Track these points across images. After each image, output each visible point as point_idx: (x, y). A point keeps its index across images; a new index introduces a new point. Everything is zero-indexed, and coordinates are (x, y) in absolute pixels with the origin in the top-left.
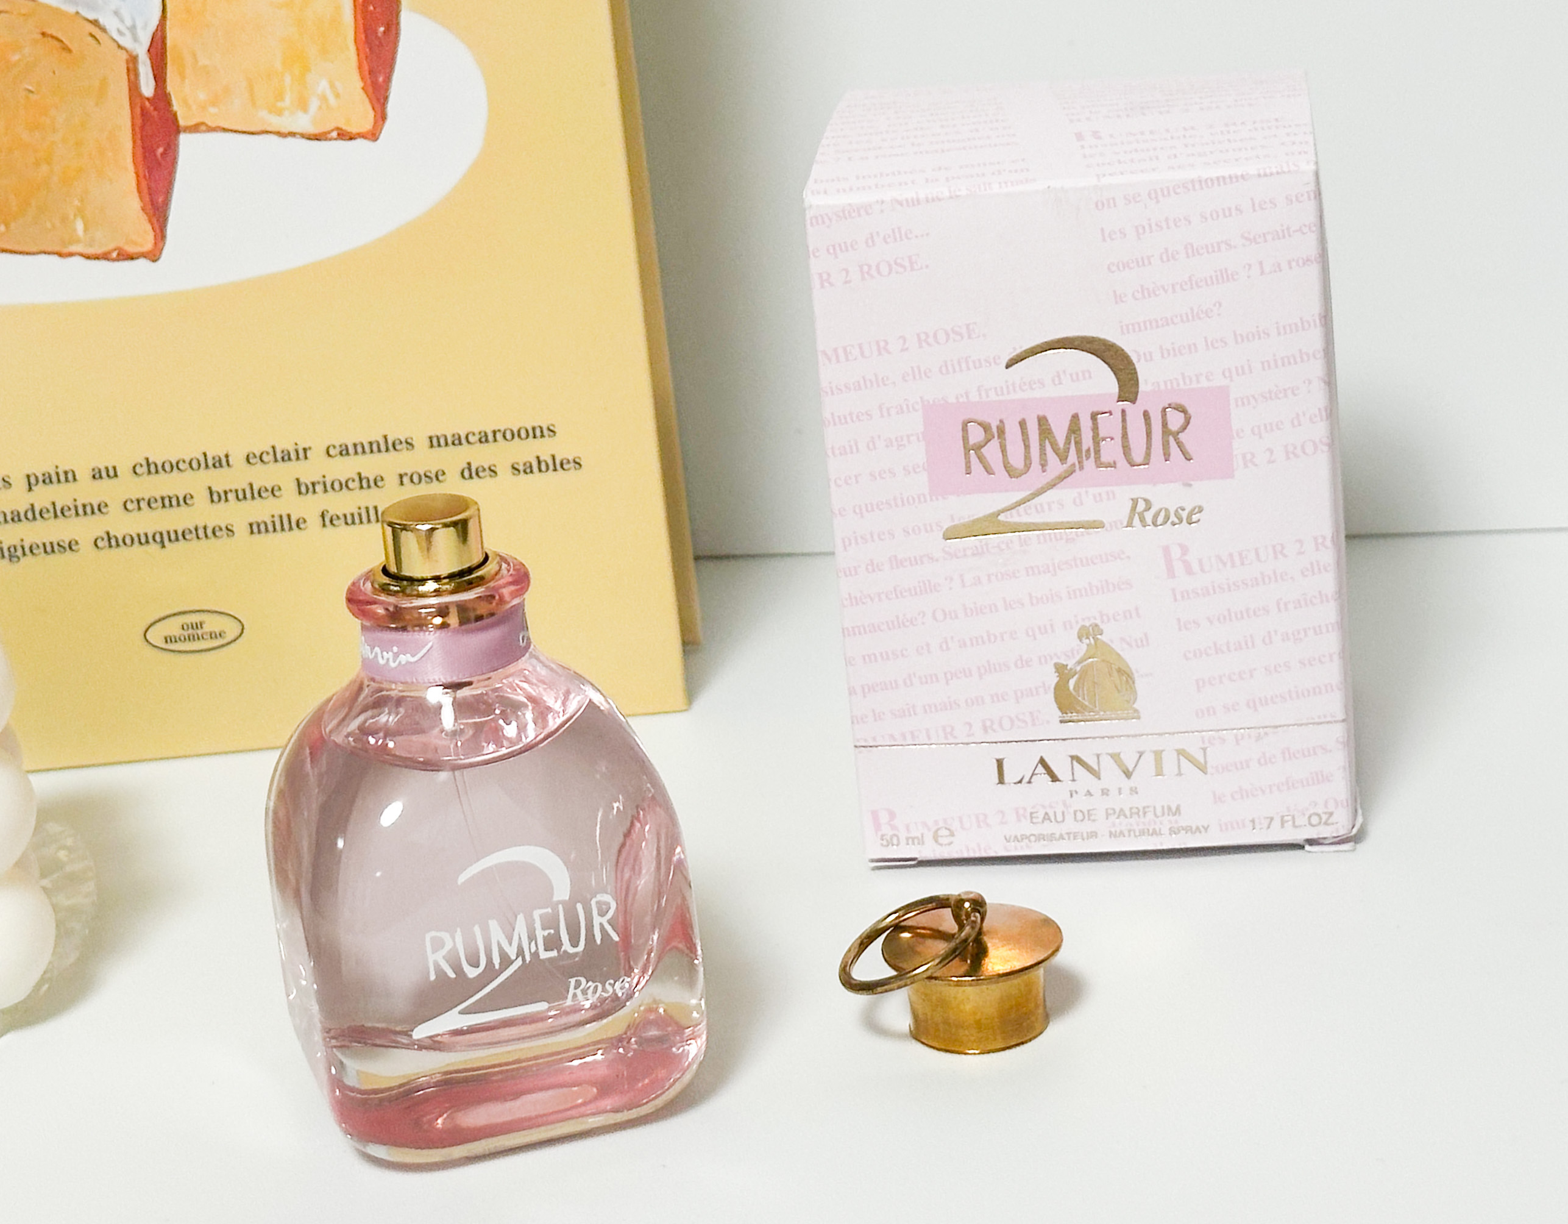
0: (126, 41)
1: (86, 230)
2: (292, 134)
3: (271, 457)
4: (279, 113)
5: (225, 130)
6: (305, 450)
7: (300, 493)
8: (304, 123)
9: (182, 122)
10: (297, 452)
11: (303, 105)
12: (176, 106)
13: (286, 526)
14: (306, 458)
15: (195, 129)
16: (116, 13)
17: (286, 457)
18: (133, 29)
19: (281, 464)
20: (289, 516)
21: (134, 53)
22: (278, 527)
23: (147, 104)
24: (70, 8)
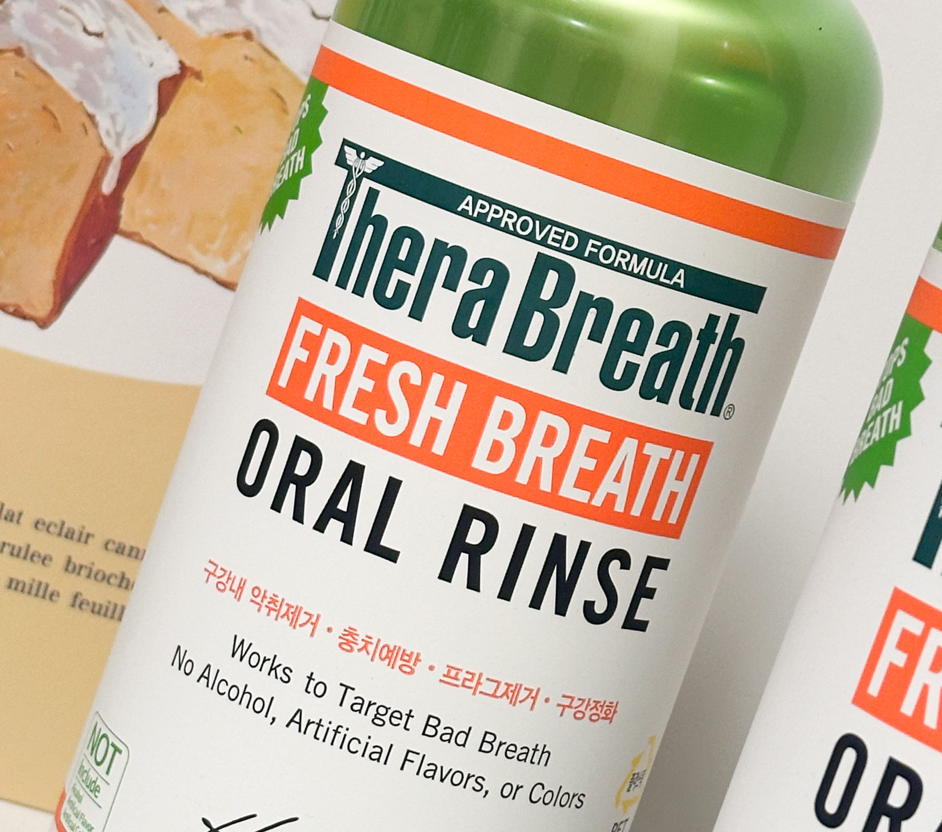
0: (109, 143)
2: (206, 274)
3: (57, 530)
4: (205, 252)
5: (154, 247)
6: (88, 535)
7: (67, 570)
8: (220, 269)
9: (123, 225)
10: (81, 534)
11: (226, 255)
12: (124, 212)
13: (41, 593)
14: (86, 542)
15: (129, 235)
16: (113, 117)
17: (69, 535)
18: (119, 135)
19: (62, 540)
20: (47, 586)
21: (111, 156)
22: (34, 591)
23: (101, 200)
24: (76, 97)
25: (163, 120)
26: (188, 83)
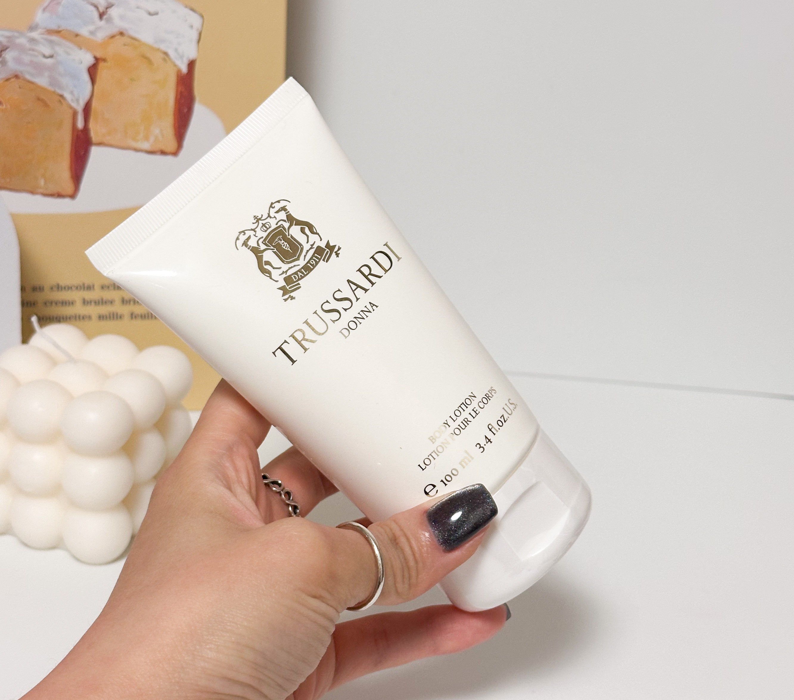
0: (74, 105)
1: (45, 183)
2: (140, 150)
4: (137, 141)
7: (123, 303)
8: (146, 146)
9: (93, 141)
11: (146, 138)
12: (92, 134)
13: (115, 317)
15: (100, 144)
16: (72, 93)
18: (78, 100)
19: (116, 291)
20: (117, 313)
21: (77, 110)
22: (111, 317)
23: (79, 132)
24: (51, 88)
25: (96, 87)
26: (101, 65)
